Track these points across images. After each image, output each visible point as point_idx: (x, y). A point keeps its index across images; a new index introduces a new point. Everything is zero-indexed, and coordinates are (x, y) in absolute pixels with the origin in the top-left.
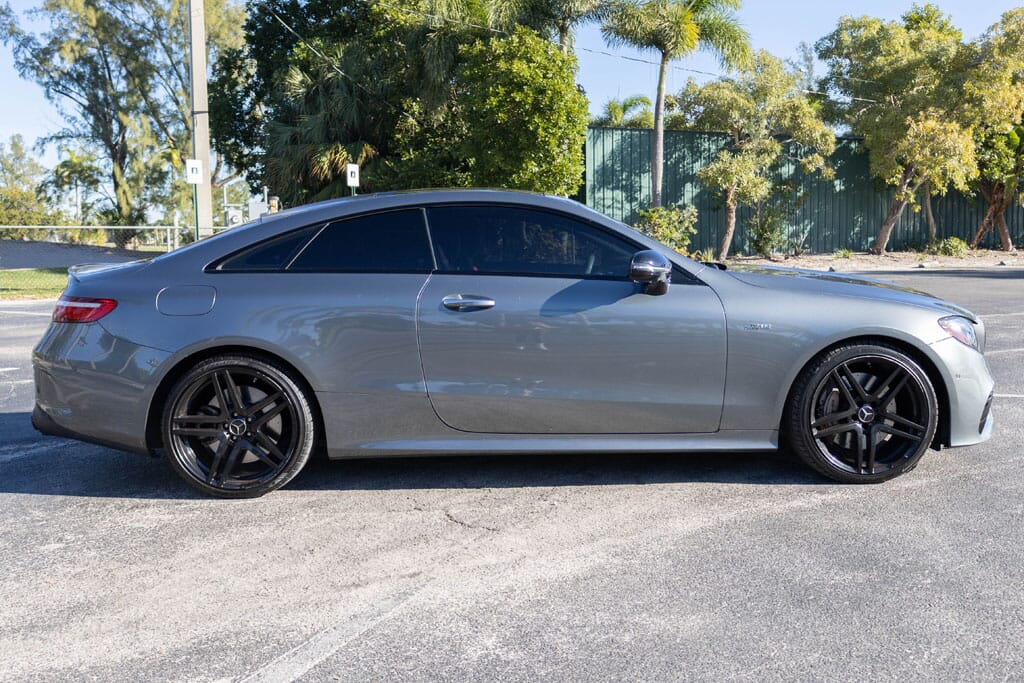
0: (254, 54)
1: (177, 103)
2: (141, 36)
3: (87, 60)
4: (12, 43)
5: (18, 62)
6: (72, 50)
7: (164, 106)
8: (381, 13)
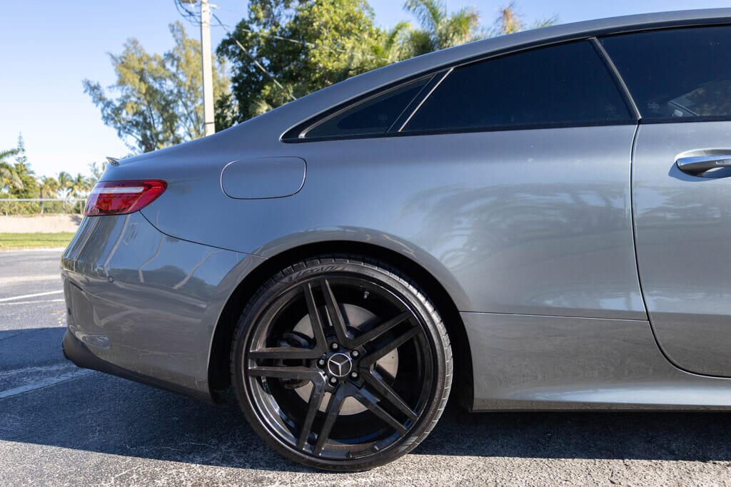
0: (238, 97)
1: (191, 136)
2: (170, 98)
3: (140, 113)
4: (101, 105)
5: (104, 117)
6: (132, 107)
7: (183, 138)
8: (316, 64)
